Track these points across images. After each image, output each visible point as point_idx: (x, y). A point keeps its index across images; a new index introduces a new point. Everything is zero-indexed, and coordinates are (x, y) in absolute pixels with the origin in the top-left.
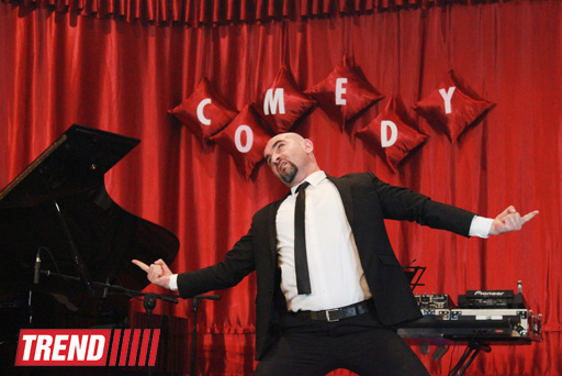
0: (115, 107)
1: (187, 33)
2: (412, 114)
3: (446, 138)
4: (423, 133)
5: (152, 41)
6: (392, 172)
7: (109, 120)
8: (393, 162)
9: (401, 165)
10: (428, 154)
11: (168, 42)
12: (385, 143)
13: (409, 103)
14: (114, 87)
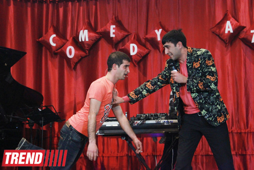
0: (13, 39)
1: (45, 6)
2: (143, 41)
3: (158, 51)
4: (148, 49)
5: (29, 9)
6: (135, 66)
7: (10, 44)
8: (135, 61)
9: (139, 63)
10: (150, 58)
11: (36, 9)
12: (132, 53)
13: (142, 36)
14: (12, 29)
